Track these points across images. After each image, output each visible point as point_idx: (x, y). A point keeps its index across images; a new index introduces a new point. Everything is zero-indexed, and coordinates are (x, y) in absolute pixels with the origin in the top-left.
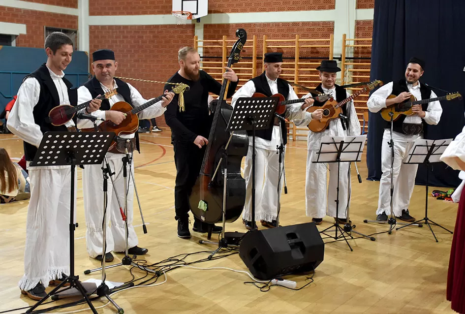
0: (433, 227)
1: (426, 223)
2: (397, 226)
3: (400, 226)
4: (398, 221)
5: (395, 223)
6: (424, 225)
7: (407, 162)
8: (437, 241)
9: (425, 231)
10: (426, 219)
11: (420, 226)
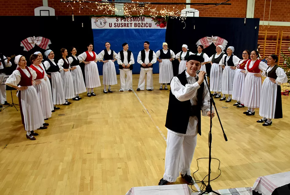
0: (16, 106)
1: (13, 105)
2: (3, 108)
3: (4, 108)
4: (3, 106)
5: (2, 107)
6: (13, 106)
7: (2, 84)
8: (18, 111)
9: (13, 108)
10: (13, 103)
11: (12, 106)
